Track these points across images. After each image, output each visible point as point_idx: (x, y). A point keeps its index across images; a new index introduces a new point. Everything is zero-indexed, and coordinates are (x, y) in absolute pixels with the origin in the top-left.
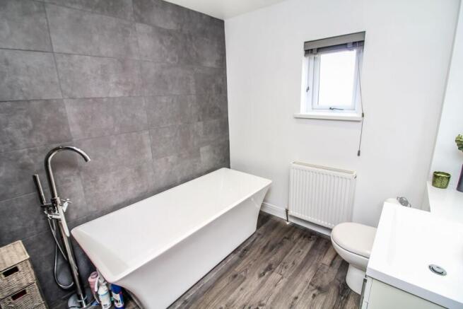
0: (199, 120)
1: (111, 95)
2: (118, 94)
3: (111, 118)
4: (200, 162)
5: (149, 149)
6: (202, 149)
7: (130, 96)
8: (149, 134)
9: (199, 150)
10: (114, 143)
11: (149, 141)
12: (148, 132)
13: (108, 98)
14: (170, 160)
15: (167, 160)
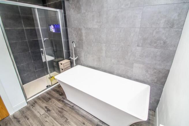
0: (138, 46)
1: (94, 27)
2: (96, 27)
3: (93, 36)
4: (132, 71)
5: (104, 52)
6: (135, 65)
7: (100, 28)
8: (106, 46)
9: (133, 64)
10: (93, 45)
11: (105, 48)
12: (105, 45)
13: (93, 28)
14: (113, 61)
15: (111, 60)
